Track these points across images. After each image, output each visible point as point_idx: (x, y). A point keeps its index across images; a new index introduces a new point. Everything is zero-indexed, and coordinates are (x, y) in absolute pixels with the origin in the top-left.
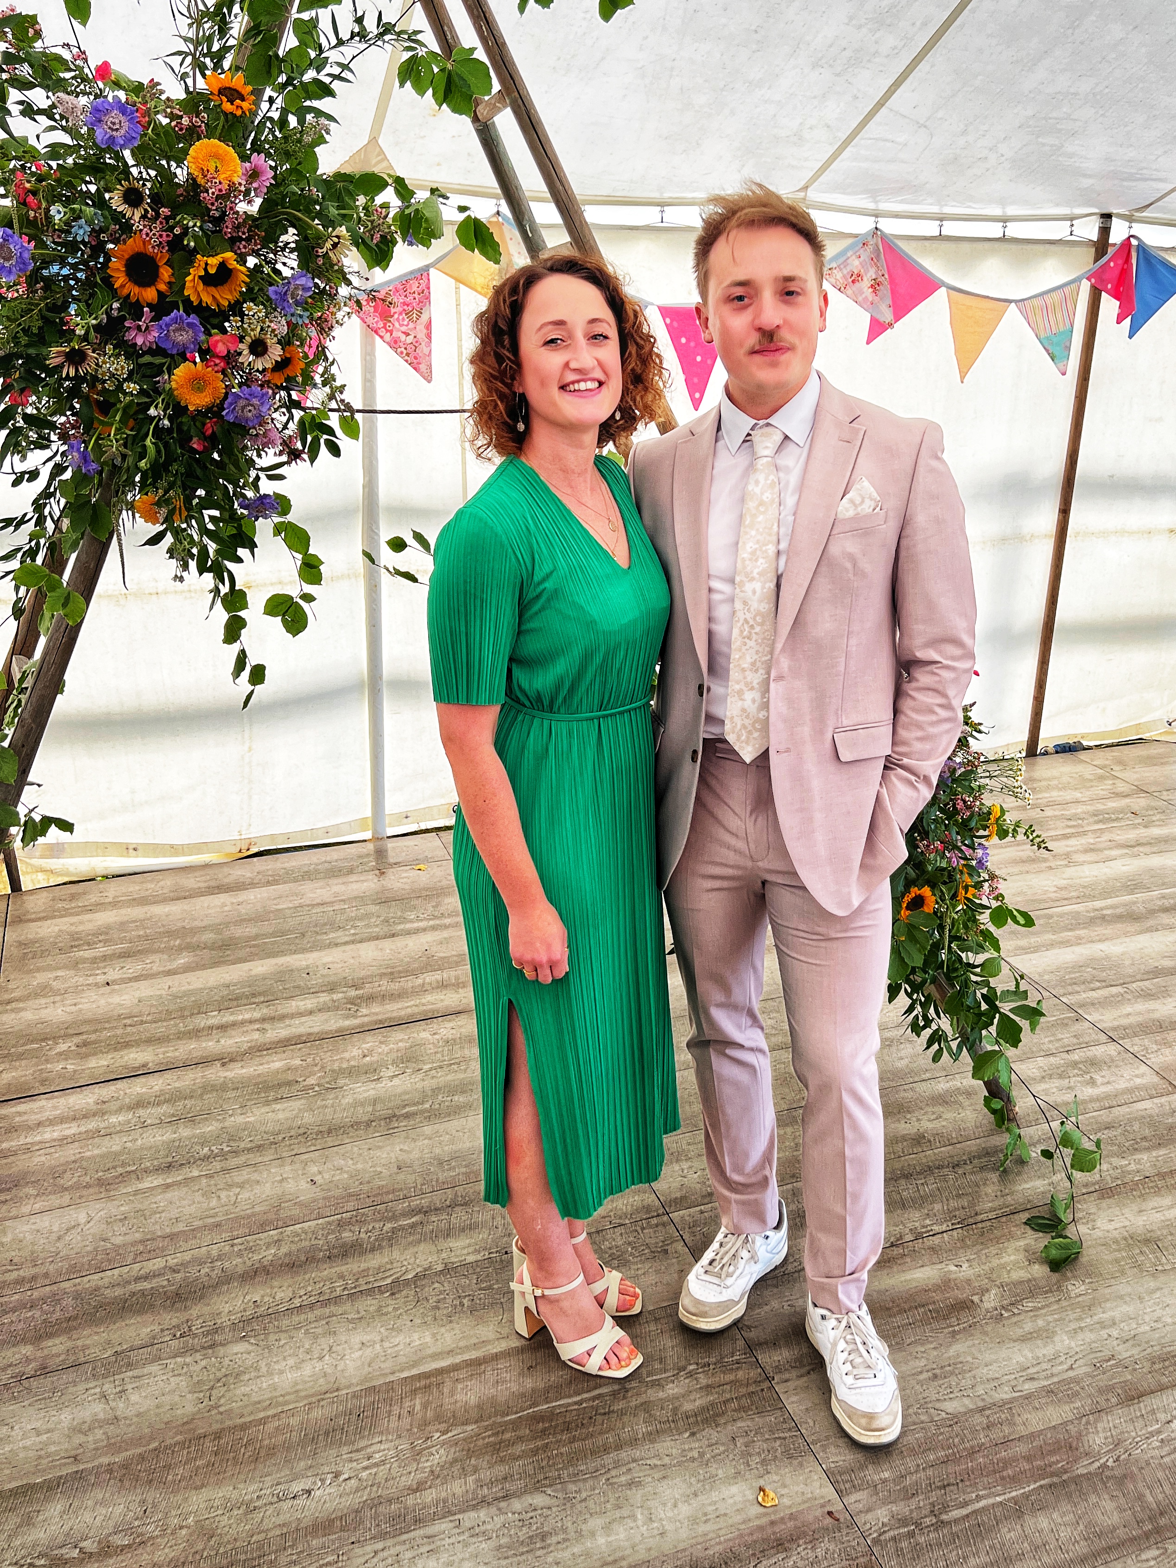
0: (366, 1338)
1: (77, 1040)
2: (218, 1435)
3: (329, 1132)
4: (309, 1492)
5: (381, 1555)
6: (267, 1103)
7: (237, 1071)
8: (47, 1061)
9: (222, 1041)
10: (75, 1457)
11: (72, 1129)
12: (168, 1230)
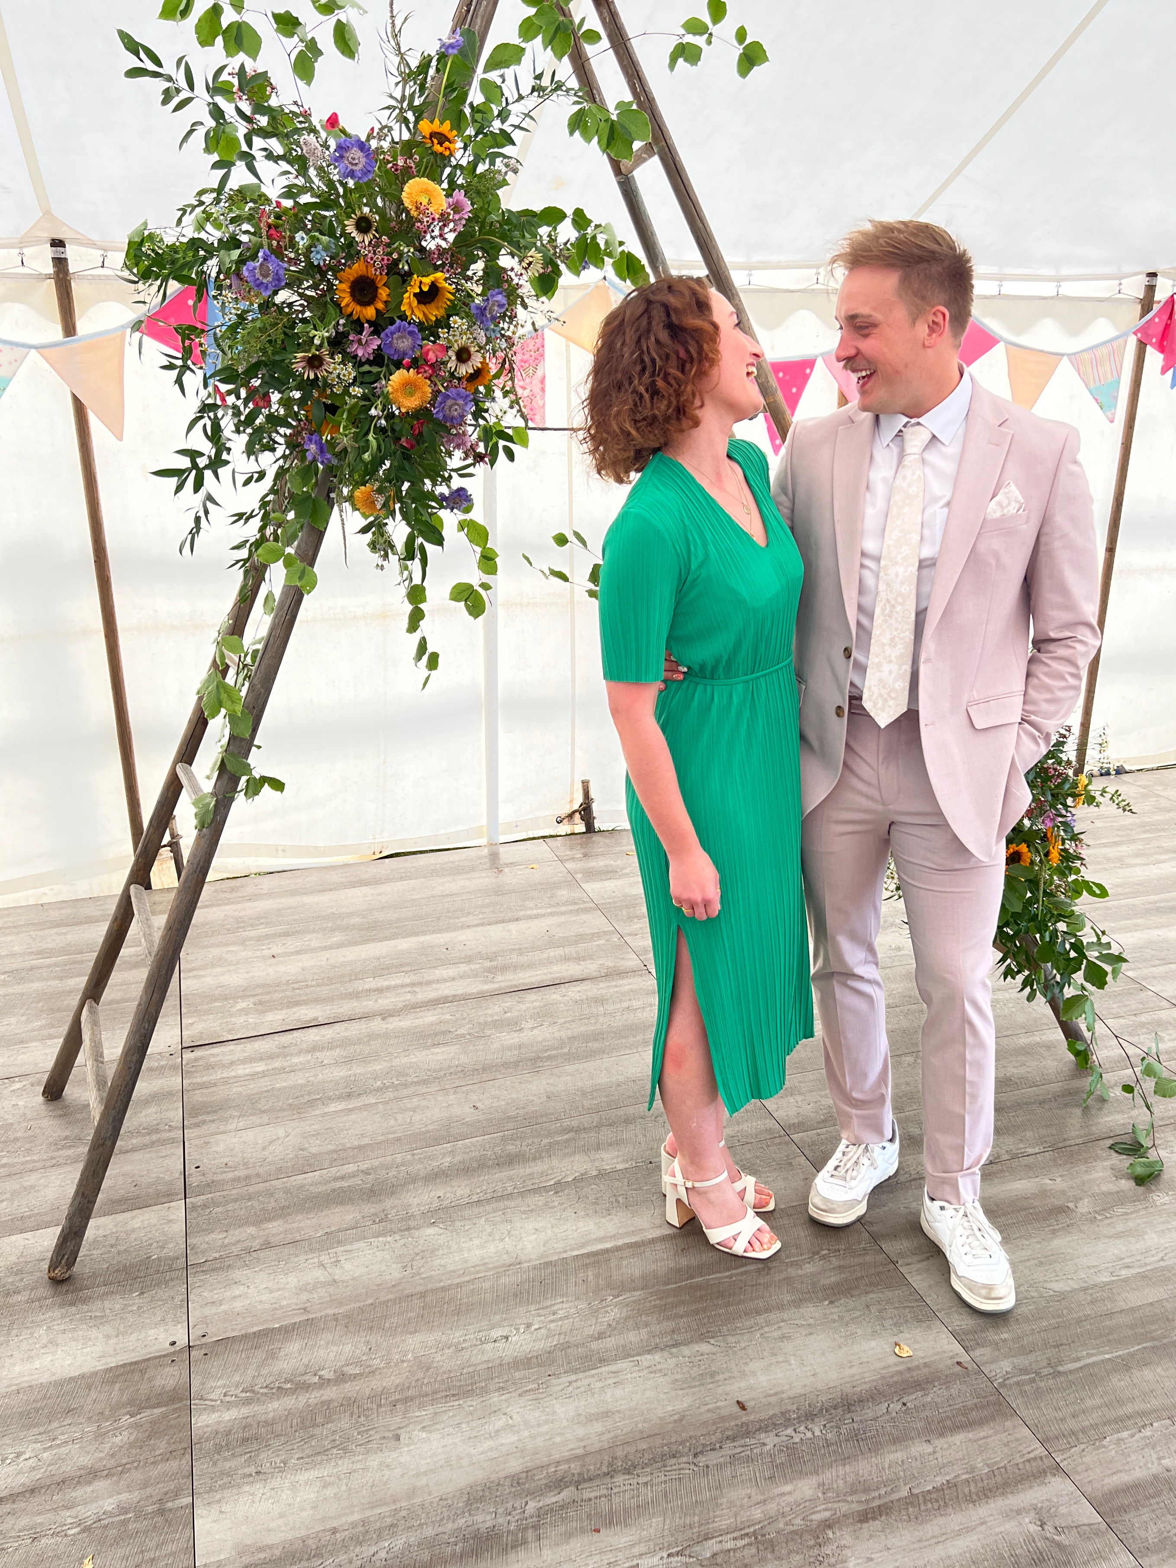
0: (538, 1226)
1: (252, 1000)
2: (423, 1295)
3: (484, 1069)
4: (507, 1338)
5: (575, 1385)
6: (427, 1048)
7: (395, 1024)
8: (231, 1016)
9: (380, 1001)
10: (305, 1309)
11: (260, 1067)
12: (356, 1143)
